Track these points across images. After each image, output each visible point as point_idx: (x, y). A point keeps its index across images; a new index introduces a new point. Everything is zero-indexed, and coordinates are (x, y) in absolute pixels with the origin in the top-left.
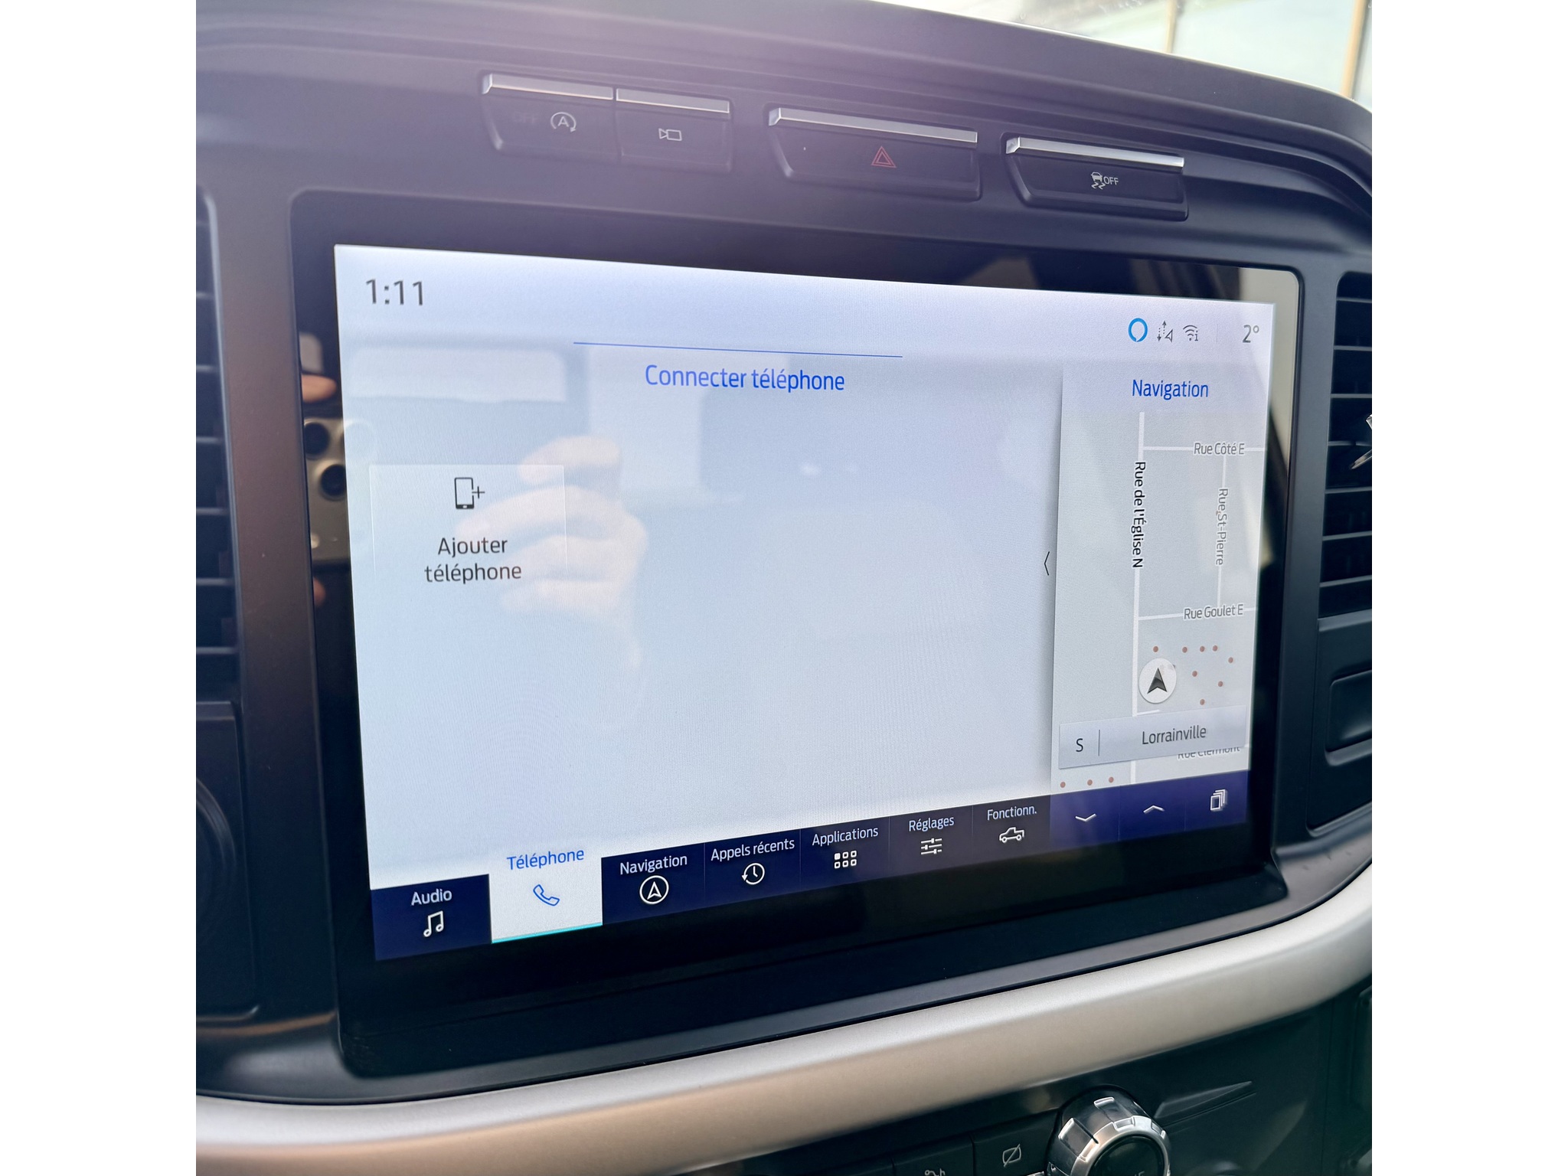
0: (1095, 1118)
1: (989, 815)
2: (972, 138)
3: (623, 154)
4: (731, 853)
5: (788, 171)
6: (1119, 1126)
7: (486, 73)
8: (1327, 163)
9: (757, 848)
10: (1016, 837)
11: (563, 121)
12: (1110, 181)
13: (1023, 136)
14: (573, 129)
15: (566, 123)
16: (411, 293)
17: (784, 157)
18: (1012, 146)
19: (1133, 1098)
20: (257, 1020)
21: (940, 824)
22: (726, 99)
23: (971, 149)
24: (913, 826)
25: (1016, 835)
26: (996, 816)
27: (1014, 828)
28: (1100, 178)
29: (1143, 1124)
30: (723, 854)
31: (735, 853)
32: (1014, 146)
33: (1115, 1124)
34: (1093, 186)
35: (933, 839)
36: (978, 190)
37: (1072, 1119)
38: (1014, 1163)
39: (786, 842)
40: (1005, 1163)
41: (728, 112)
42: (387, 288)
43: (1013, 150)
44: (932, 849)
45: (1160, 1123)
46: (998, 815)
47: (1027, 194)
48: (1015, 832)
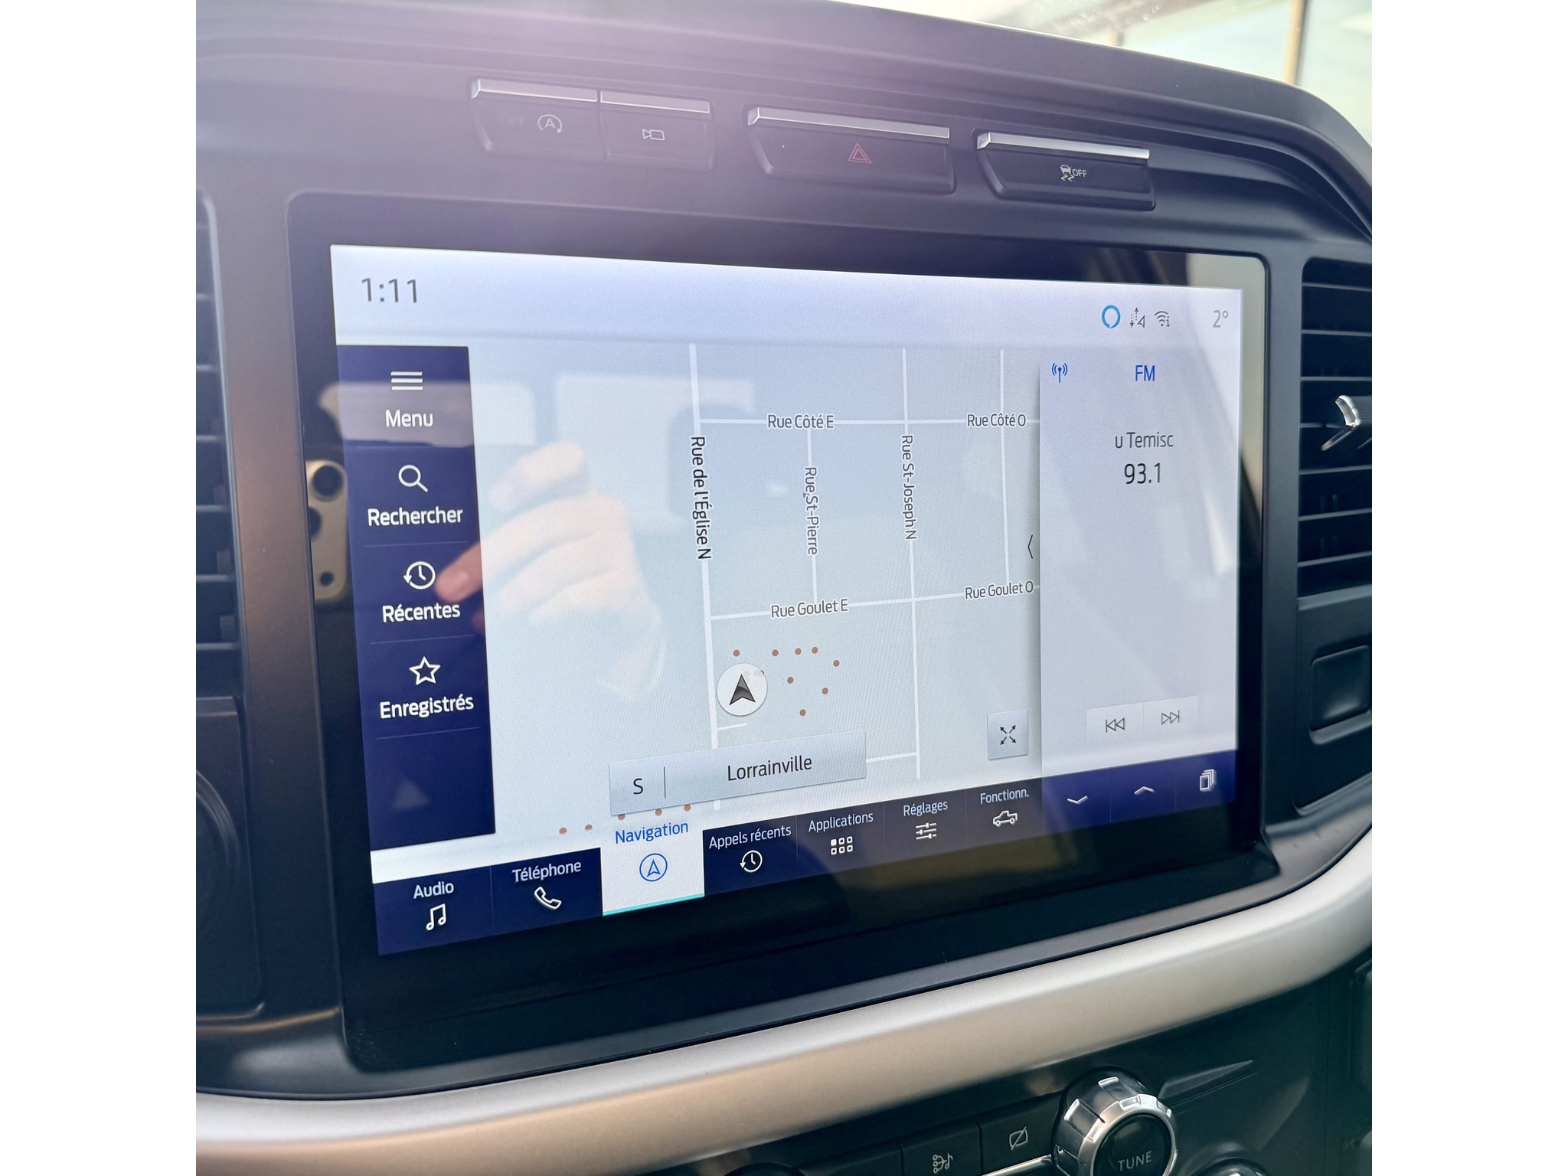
0: (1099, 1099)
1: (982, 798)
2: (943, 133)
3: (608, 154)
4: (728, 841)
5: (768, 168)
6: (1125, 1105)
7: (475, 78)
8: (1287, 153)
9: (754, 835)
10: (1010, 821)
11: (550, 123)
12: (1079, 173)
13: (992, 131)
14: (559, 131)
15: (552, 125)
16: (405, 290)
17: (764, 154)
18: (982, 142)
19: (1136, 1078)
20: (263, 1017)
21: (935, 808)
22: (707, 100)
23: (942, 144)
24: (907, 811)
25: (1009, 818)
26: (989, 800)
27: (1008, 812)
28: (1068, 170)
29: (1148, 1103)
30: (721, 842)
31: (733, 840)
32: (985, 141)
33: (1121, 1103)
34: (1062, 178)
35: (927, 824)
36: (952, 183)
37: (1077, 1100)
38: (1022, 1147)
39: (783, 829)
40: (1012, 1147)
41: (708, 112)
42: (381, 286)
43: (984, 145)
44: (927, 834)
45: (1166, 1103)
46: (991, 798)
47: (999, 187)
48: (1008, 815)
